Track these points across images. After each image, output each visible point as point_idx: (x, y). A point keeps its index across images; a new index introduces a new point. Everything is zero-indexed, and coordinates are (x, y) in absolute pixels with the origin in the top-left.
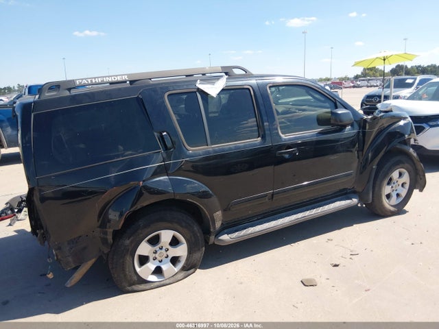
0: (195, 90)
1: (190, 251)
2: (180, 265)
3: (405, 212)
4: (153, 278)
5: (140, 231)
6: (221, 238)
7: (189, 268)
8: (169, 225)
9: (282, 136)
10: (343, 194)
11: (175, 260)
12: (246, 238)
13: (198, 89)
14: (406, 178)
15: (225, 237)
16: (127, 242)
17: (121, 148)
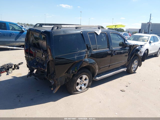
0: (94, 32)
1: (89, 82)
2: (86, 86)
3: (136, 73)
4: (79, 90)
5: (79, 75)
6: (96, 78)
7: (88, 87)
8: (85, 73)
9: (113, 48)
10: (123, 67)
11: (85, 85)
12: (102, 78)
13: (95, 32)
14: (137, 63)
15: (97, 78)
16: (76, 78)
17: (78, 49)
